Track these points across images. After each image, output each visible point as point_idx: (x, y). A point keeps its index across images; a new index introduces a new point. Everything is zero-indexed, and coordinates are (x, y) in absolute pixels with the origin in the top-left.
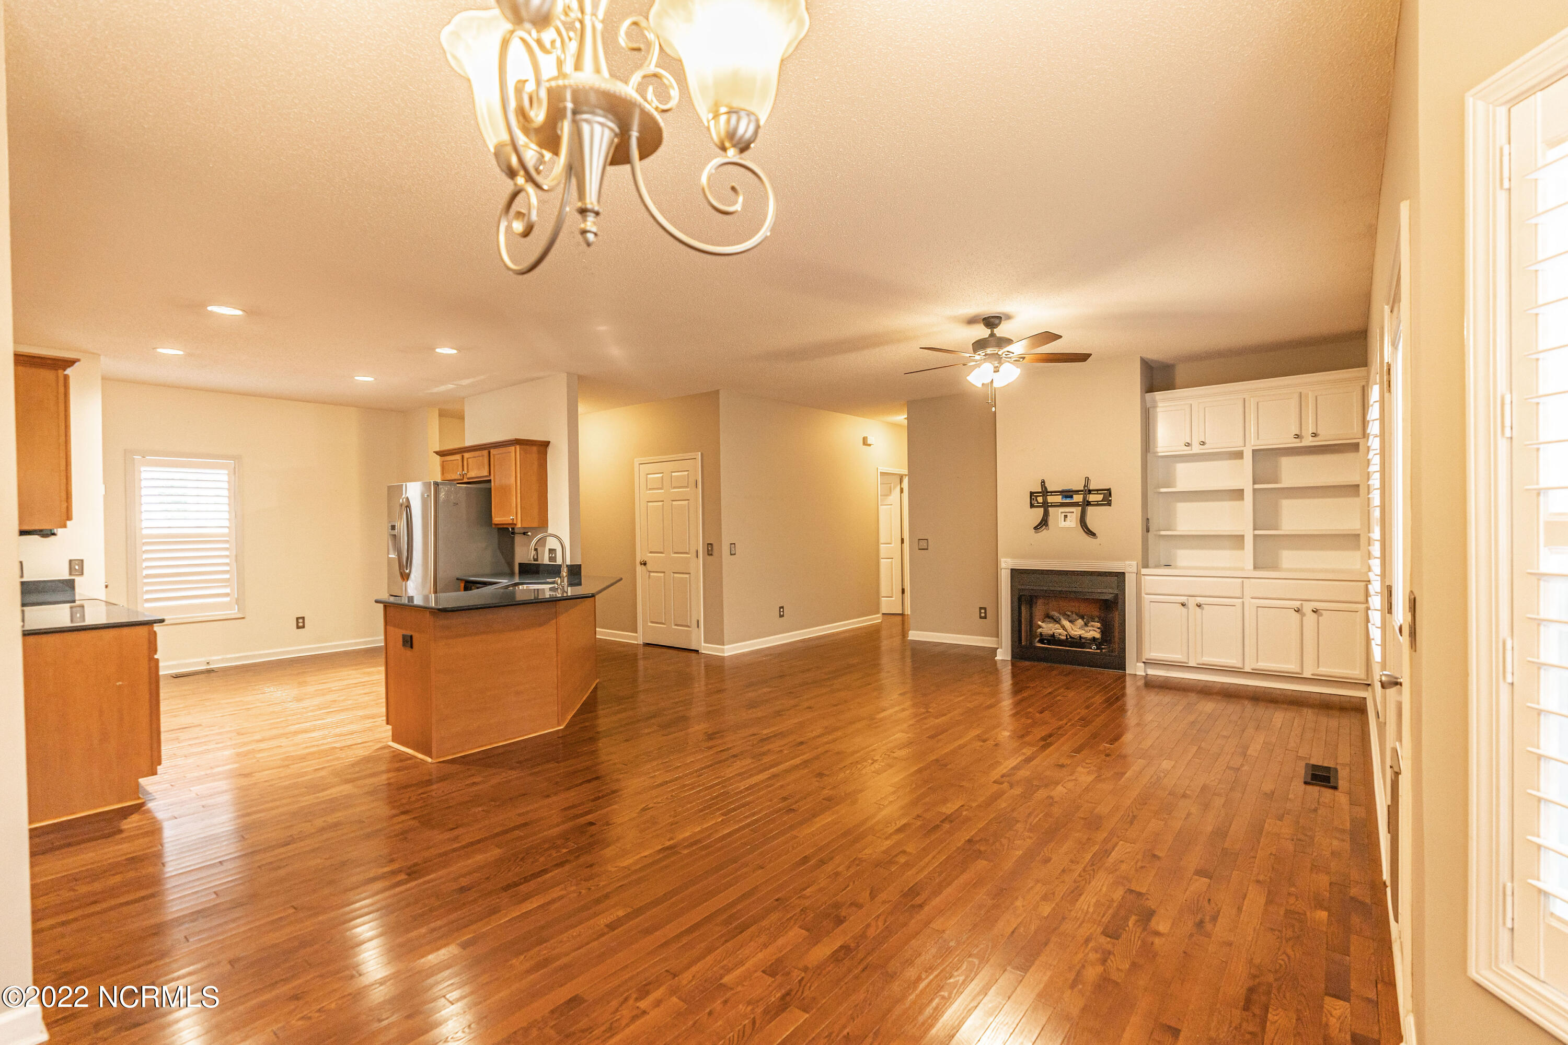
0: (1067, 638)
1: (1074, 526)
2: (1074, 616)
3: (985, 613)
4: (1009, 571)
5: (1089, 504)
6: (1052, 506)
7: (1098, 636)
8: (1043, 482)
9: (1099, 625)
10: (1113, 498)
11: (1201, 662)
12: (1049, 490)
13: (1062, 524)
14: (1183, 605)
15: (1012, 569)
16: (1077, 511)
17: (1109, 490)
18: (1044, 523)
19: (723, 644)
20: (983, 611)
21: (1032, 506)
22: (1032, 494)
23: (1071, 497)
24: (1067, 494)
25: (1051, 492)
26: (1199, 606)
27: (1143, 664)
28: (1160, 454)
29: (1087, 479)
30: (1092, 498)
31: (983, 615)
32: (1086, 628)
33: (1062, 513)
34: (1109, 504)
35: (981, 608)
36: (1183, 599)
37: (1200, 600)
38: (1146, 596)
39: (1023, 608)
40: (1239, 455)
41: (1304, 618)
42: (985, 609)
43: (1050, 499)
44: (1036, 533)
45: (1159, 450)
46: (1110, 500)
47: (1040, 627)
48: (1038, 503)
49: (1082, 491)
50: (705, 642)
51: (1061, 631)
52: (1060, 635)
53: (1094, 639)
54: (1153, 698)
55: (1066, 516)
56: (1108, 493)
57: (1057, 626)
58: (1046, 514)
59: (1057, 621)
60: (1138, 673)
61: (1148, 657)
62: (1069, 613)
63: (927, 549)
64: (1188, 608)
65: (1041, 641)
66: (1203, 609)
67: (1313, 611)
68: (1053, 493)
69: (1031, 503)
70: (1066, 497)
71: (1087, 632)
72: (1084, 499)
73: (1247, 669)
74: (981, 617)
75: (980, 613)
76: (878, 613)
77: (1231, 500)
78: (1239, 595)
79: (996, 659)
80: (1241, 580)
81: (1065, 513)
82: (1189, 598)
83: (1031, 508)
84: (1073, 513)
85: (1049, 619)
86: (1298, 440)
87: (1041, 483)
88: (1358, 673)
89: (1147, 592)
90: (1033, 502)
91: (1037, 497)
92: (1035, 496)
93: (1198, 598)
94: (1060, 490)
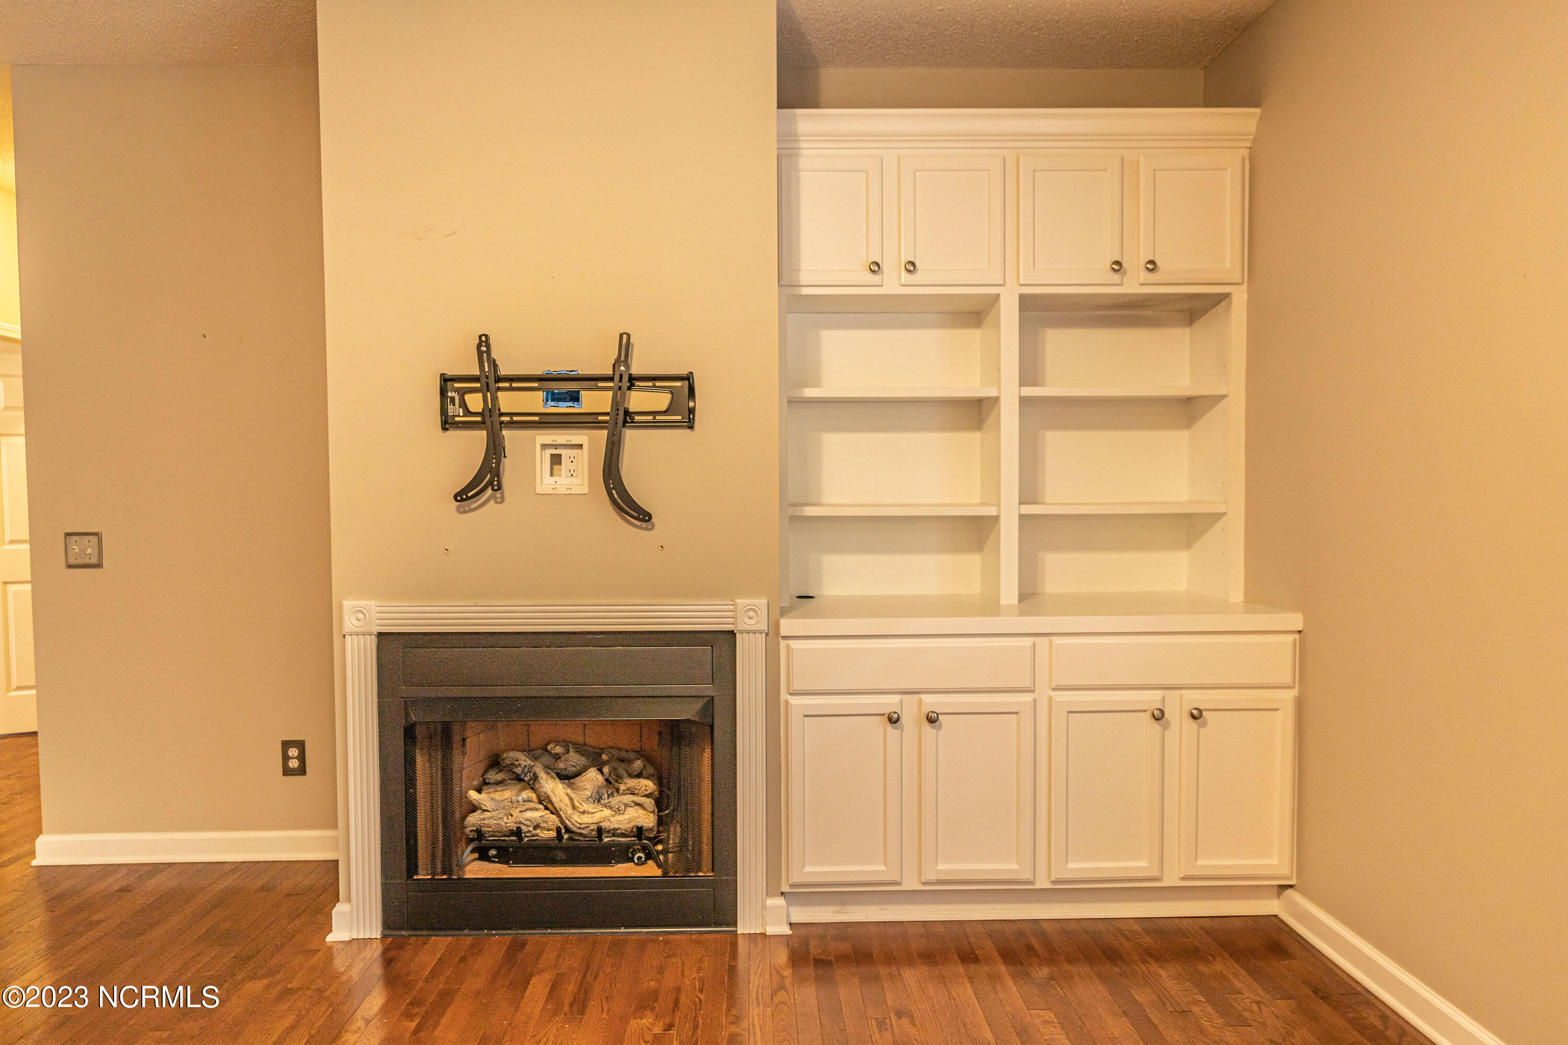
0: (559, 836)
1: (585, 489)
2: (574, 760)
3: (302, 757)
4: (372, 641)
5: (628, 418)
6: (513, 425)
7: (648, 820)
8: (484, 342)
9: (648, 785)
10: (701, 403)
11: (933, 877)
12: (503, 371)
13: (546, 483)
14: (894, 720)
15: (380, 635)
16: (592, 440)
17: (688, 378)
18: (486, 481)
20: (293, 752)
21: (447, 423)
22: (446, 380)
23: (574, 397)
24: (562, 385)
25: (511, 379)
26: (932, 720)
27: (781, 901)
28: (805, 291)
29: (625, 346)
30: (638, 400)
31: (293, 764)
32: (616, 800)
33: (544, 446)
34: (690, 423)
35: (286, 745)
36: (890, 703)
37: (931, 702)
38: (792, 699)
39: (420, 760)
41: (1167, 733)
42: (301, 745)
43: (508, 401)
44: (461, 511)
45: (804, 278)
46: (692, 411)
47: (474, 808)
48: (468, 412)
49: (610, 379)
51: (539, 814)
52: (535, 825)
53: (639, 832)
55: (556, 460)
56: (684, 387)
57: (527, 794)
58: (495, 450)
59: (532, 783)
60: (771, 930)
61: (795, 879)
62: (558, 750)
63: (99, 565)
64: (902, 729)
65: (483, 854)
66: (939, 727)
67: (1194, 717)
68: (514, 381)
69: (444, 411)
70: (556, 398)
71: (618, 811)
72: (616, 404)
73: (1042, 883)
74: (287, 772)
75: (286, 758)
77: (943, 429)
78: (1027, 684)
79: (329, 938)
80: (1028, 641)
81: (556, 446)
82: (905, 697)
83: (444, 429)
84: (580, 446)
85: (500, 777)
86: (1116, 278)
87: (479, 346)
88: (1274, 861)
89: (797, 686)
90: (451, 410)
91: (463, 392)
92: (457, 390)
93: (927, 698)
94: (539, 371)
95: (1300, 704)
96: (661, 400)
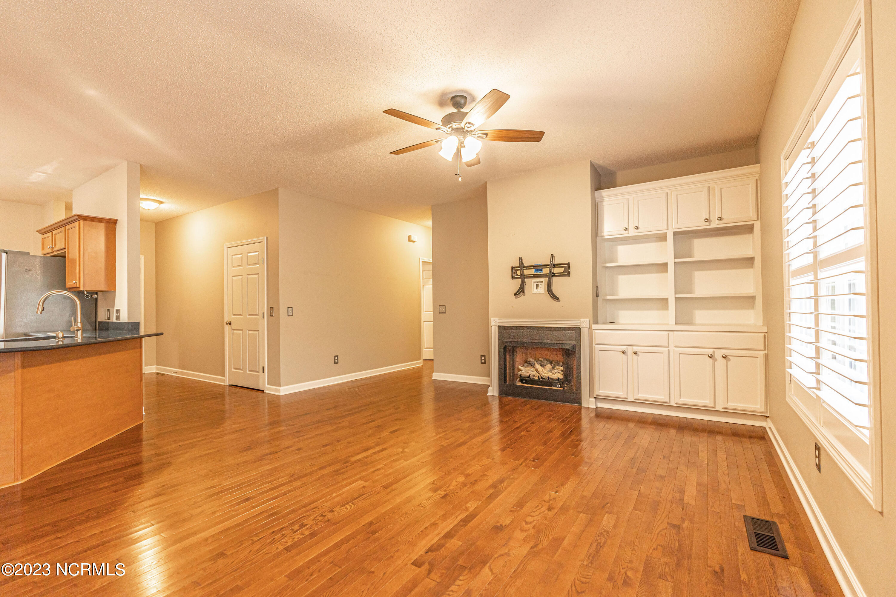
0: (539, 379)
1: (544, 292)
2: (546, 362)
3: (485, 359)
4: (497, 328)
5: (553, 275)
6: (527, 277)
7: (561, 377)
8: (521, 259)
9: (562, 368)
10: (572, 270)
11: (637, 398)
12: (525, 265)
13: (535, 291)
14: (624, 352)
15: (499, 326)
16: (545, 280)
17: (568, 264)
18: (521, 291)
19: (280, 386)
20: (483, 358)
21: (513, 278)
22: (513, 268)
23: (541, 270)
24: (538, 267)
25: (527, 267)
26: (635, 353)
27: (594, 399)
28: (606, 237)
29: (552, 256)
30: (556, 270)
31: (483, 361)
32: (553, 371)
33: (534, 282)
34: (569, 275)
35: (482, 356)
36: (624, 348)
37: (636, 349)
38: (596, 346)
39: (507, 356)
40: (663, 238)
41: (716, 363)
42: (484, 356)
43: (526, 272)
44: (516, 298)
45: (605, 234)
46: (569, 272)
47: (520, 370)
48: (517, 275)
49: (548, 265)
50: (268, 384)
51: (535, 373)
52: (534, 376)
53: (558, 379)
54: (601, 426)
55: (537, 285)
56: (567, 266)
57: (533, 369)
58: (523, 284)
59: (532, 365)
60: (590, 406)
61: (598, 394)
62: (542, 360)
63: (445, 313)
64: (627, 356)
65: (521, 381)
66: (638, 356)
67: (723, 357)
68: (528, 267)
69: (512, 275)
70: (538, 271)
71: (554, 374)
72: (550, 271)
73: (673, 404)
74: (482, 363)
75: (481, 359)
76: (420, 359)
78: (666, 344)
79: (488, 394)
80: (667, 332)
81: (537, 282)
82: (628, 347)
83: (512, 279)
84: (542, 282)
85: (527, 365)
86: (707, 223)
87: (519, 260)
88: (759, 407)
89: (597, 342)
90: (514, 275)
91: (516, 270)
92: (515, 270)
93: (634, 347)
94: (533, 265)
95: (766, 357)
96: (561, 270)
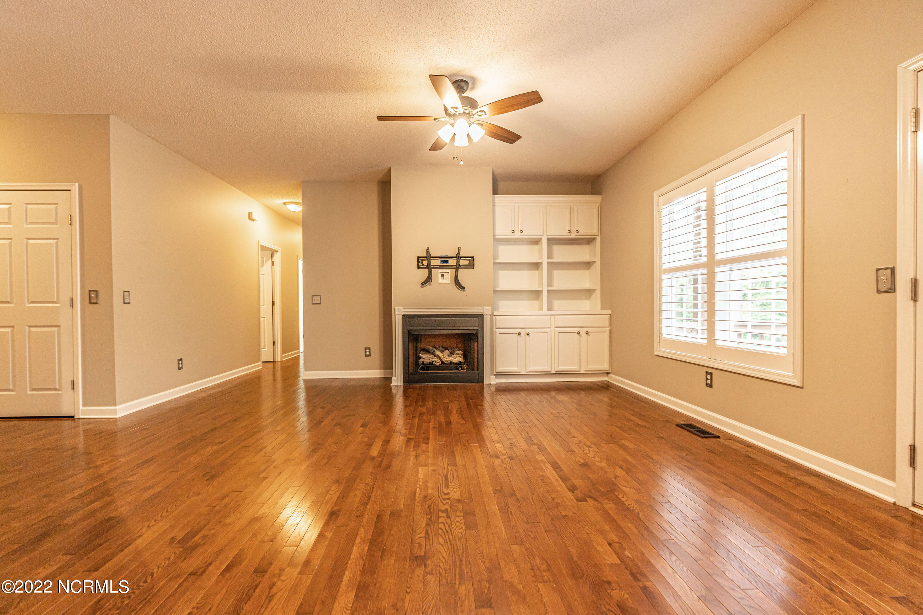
0: (440, 364)
1: (449, 282)
2: (442, 348)
3: (370, 352)
4: (403, 317)
5: (460, 266)
6: (433, 268)
7: (462, 360)
8: (428, 249)
9: (461, 352)
10: (476, 263)
11: (528, 371)
12: (432, 256)
13: (441, 280)
14: (519, 334)
15: (404, 315)
16: (452, 271)
17: (473, 257)
18: (428, 280)
19: (115, 405)
20: (368, 350)
21: (419, 267)
22: (419, 258)
23: (447, 262)
24: (445, 259)
26: (528, 334)
27: (494, 376)
29: (459, 249)
30: (462, 262)
31: (368, 353)
32: (453, 356)
33: (440, 272)
34: (473, 267)
35: (366, 349)
36: (518, 331)
37: (528, 330)
38: (496, 330)
41: (581, 338)
42: (369, 349)
43: (433, 262)
44: (423, 287)
45: (498, 234)
46: (473, 265)
47: (421, 358)
48: (423, 265)
49: (456, 257)
50: (84, 405)
51: (436, 359)
52: (436, 362)
53: (459, 363)
54: (502, 399)
55: (443, 276)
56: (472, 260)
57: (433, 356)
58: (430, 274)
59: (432, 353)
60: (492, 383)
61: (497, 371)
62: (437, 347)
63: (320, 304)
64: (521, 336)
65: (423, 368)
66: (529, 336)
67: (586, 333)
68: (434, 258)
69: (418, 265)
70: (442, 262)
71: (455, 358)
72: (457, 263)
73: (553, 372)
74: (366, 356)
75: (366, 352)
76: (259, 361)
77: (528, 270)
78: (549, 326)
79: (391, 385)
80: (550, 316)
81: (443, 273)
82: (522, 329)
83: (418, 268)
84: (448, 273)
85: (424, 352)
86: (569, 234)
87: (427, 250)
88: (605, 367)
89: (498, 327)
90: (420, 264)
91: (422, 260)
92: (421, 260)
94: (439, 256)
95: (611, 331)
96: (466, 262)
